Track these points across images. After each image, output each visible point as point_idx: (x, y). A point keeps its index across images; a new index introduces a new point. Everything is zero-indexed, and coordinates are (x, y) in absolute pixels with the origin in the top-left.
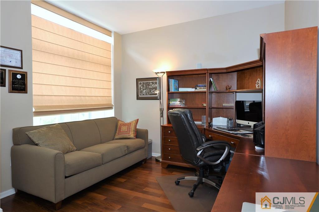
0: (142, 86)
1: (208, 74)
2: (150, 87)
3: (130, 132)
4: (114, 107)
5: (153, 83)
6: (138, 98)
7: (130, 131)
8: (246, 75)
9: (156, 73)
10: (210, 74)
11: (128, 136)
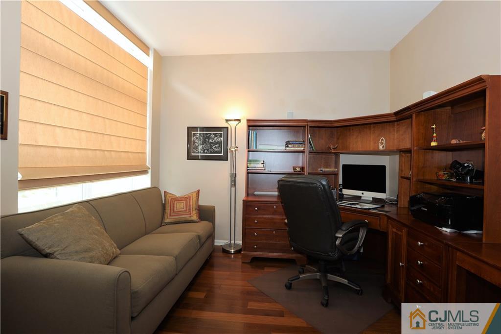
0: (197, 138)
1: (309, 127)
2: (210, 141)
3: (190, 211)
4: (150, 171)
5: (216, 135)
6: (190, 157)
7: (190, 209)
8: (351, 131)
9: (227, 121)
10: (310, 127)
11: (189, 218)
